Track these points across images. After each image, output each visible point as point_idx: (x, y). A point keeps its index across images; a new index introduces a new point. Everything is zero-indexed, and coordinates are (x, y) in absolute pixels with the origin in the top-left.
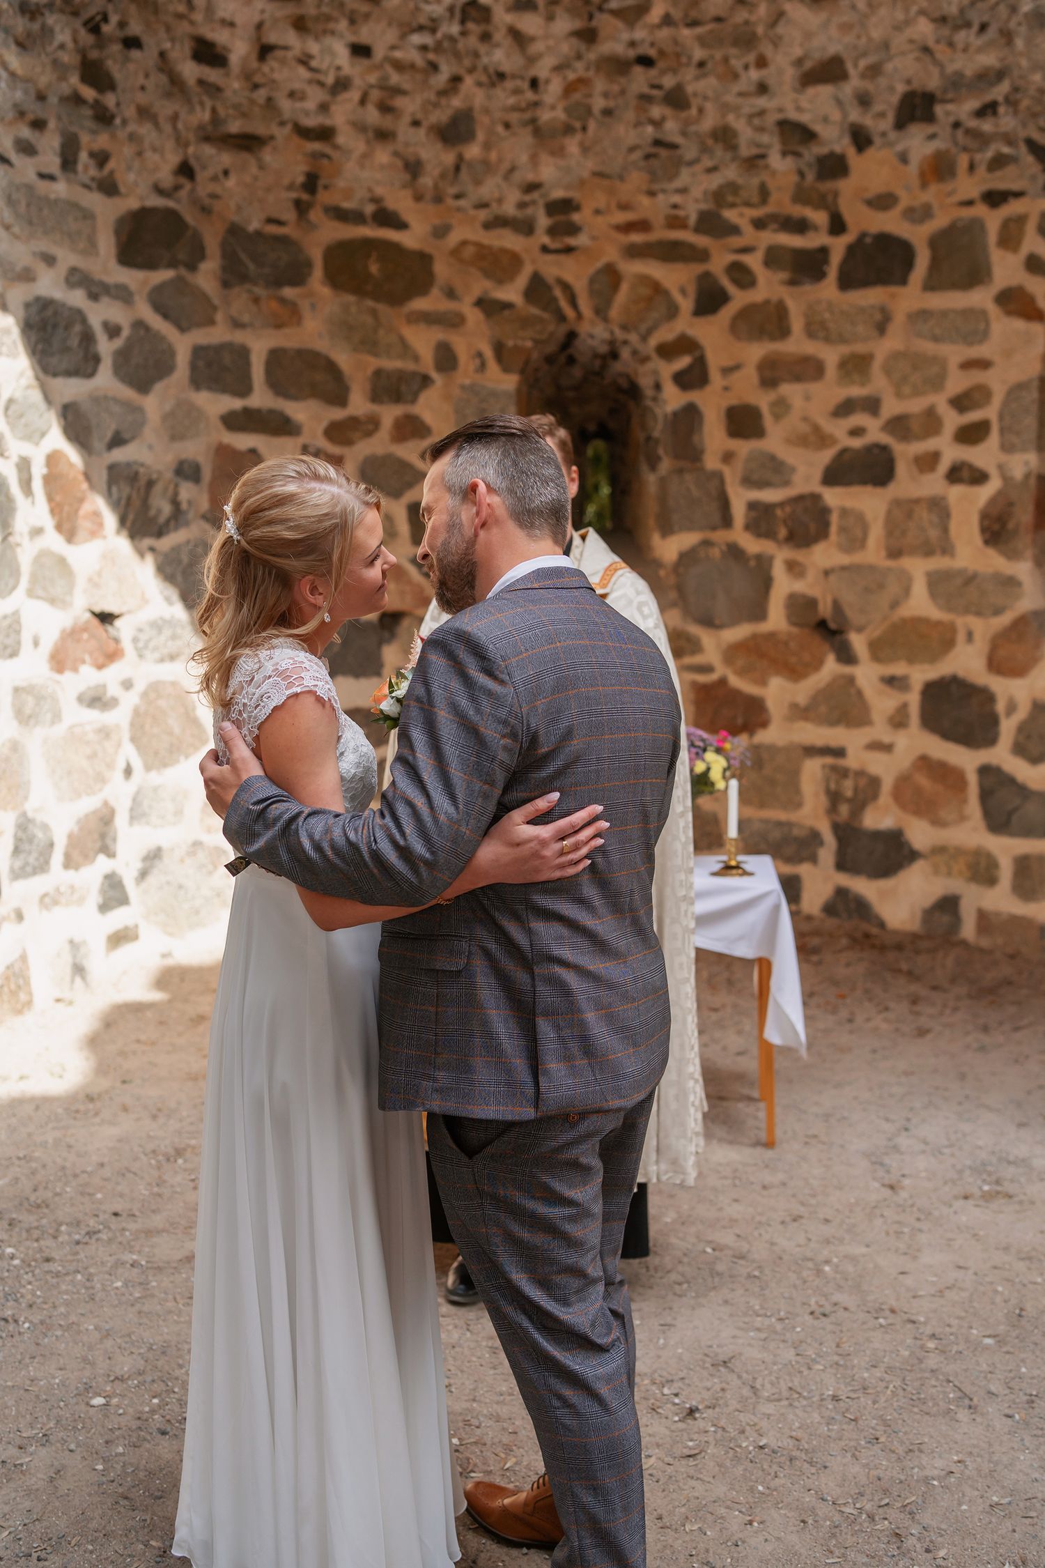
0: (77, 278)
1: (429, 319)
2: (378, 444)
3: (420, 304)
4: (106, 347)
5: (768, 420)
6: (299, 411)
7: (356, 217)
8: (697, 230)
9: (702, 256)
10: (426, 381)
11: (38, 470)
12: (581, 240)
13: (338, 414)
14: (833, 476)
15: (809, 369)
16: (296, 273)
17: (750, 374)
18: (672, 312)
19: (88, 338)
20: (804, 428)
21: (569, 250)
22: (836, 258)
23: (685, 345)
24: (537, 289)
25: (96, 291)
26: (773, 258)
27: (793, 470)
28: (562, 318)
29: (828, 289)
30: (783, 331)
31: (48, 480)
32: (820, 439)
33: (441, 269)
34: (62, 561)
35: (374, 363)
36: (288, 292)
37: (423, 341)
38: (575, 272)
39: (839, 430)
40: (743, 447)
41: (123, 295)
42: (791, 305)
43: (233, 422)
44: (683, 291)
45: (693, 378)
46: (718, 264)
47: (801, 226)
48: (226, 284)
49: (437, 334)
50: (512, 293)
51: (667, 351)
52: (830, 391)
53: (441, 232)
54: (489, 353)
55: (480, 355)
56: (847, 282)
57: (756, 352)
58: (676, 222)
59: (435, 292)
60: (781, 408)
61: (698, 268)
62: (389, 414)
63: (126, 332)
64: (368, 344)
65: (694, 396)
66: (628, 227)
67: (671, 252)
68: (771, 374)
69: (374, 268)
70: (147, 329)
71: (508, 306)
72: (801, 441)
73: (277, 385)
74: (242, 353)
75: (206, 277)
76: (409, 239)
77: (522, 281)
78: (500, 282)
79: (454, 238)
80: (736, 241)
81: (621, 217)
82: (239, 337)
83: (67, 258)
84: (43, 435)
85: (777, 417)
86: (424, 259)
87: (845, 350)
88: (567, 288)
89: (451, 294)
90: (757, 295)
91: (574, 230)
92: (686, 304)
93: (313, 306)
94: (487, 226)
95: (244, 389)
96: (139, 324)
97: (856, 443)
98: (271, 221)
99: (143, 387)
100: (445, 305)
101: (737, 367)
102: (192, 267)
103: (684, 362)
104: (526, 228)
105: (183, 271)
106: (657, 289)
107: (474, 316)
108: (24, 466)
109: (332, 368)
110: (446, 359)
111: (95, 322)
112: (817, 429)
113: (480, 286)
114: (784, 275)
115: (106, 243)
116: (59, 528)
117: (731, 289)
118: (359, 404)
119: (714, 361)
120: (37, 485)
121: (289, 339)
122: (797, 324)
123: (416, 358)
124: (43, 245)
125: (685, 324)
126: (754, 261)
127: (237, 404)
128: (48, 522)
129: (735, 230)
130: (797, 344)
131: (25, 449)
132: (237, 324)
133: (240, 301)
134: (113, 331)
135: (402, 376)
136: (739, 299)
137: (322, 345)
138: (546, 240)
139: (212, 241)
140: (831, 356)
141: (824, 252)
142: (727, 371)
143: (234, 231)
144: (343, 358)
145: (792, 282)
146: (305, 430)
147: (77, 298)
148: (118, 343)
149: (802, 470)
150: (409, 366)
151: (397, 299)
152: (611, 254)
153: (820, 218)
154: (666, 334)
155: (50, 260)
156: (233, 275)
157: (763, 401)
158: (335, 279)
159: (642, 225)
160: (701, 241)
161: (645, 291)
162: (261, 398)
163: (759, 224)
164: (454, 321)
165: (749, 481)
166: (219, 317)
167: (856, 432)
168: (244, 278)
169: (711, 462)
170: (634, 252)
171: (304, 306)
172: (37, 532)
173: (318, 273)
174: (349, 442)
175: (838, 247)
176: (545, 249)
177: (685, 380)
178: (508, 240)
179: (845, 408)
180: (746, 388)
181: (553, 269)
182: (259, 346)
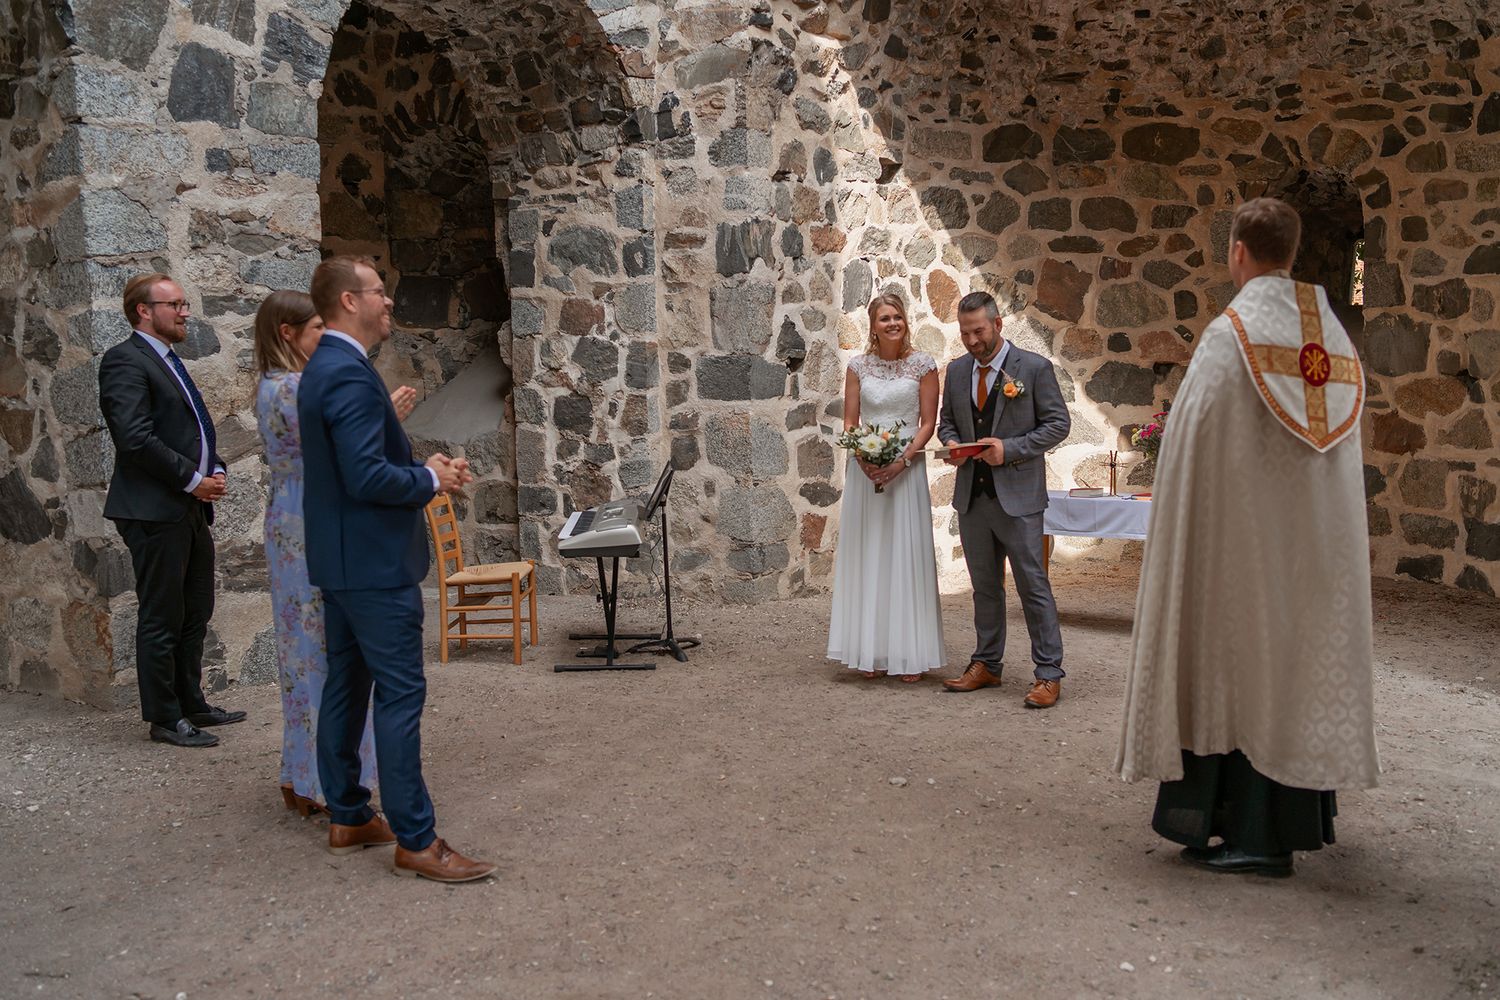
0: (955, 173)
1: (1194, 171)
2: (1157, 254)
3: (1189, 162)
4: (973, 210)
5: (1430, 227)
6: (1101, 236)
7: (1148, 112)
8: (1384, 98)
9: (1389, 114)
10: (1191, 211)
11: (924, 283)
12: (1303, 110)
13: (1128, 237)
14: (1470, 268)
15: (1458, 190)
16: (1104, 151)
17: (1420, 193)
18: (1368, 153)
19: (962, 205)
20: (1453, 232)
21: (1295, 117)
22: (1476, 112)
23: (1376, 176)
24: (1272, 146)
25: (968, 178)
26: (1436, 113)
27: (1446, 262)
28: (1290, 164)
29: (1471, 134)
30: (1441, 164)
31: (929, 287)
32: (1465, 241)
33: (1204, 139)
34: (938, 332)
35: (1155, 202)
36: (1098, 163)
37: (1190, 186)
38: (1300, 132)
39: (1476, 232)
40: (1413, 247)
41: (987, 178)
42: (1446, 144)
43: (1055, 246)
44: (1374, 140)
45: (1382, 199)
46: (1398, 120)
47: (1454, 90)
48: (1056, 163)
49: (1201, 180)
50: (1254, 150)
51: (1363, 181)
52: (1472, 205)
53: (1205, 114)
54: (1236, 191)
55: (1230, 192)
56: (1483, 128)
57: (1422, 179)
58: (1369, 92)
59: (1200, 153)
60: (1439, 218)
61: (1385, 123)
62: (1165, 235)
63: (986, 200)
64: (1152, 191)
65: (1380, 212)
66: (1335, 99)
67: (1367, 113)
68: (1433, 195)
69: (1158, 143)
70: (1002, 195)
71: (1252, 158)
72: (1451, 242)
73: (1087, 221)
74: (1066, 203)
75: (1042, 161)
76: (1182, 122)
77: (1261, 141)
78: (1245, 144)
79: (1214, 118)
80: (1411, 103)
81: (1330, 93)
82: (1063, 194)
83: (951, 163)
84: (929, 262)
85: (1436, 225)
86: (1193, 133)
87: (1481, 176)
88: (1292, 142)
89: (1211, 154)
90: (1424, 140)
91: (1297, 104)
92: (1377, 149)
93: (1114, 170)
94: (1236, 108)
95: (1065, 224)
96: (997, 194)
97: (1488, 242)
98: (1086, 121)
99: (997, 230)
100: (1206, 161)
101: (1410, 191)
102: (1034, 156)
103: (1375, 188)
104: (1265, 106)
105: (1027, 159)
106: (1357, 138)
107: (1227, 167)
108: (916, 280)
109: (1126, 208)
110: (1206, 196)
111: (967, 196)
112: (1462, 232)
113: (1231, 146)
114: (1443, 125)
115: (977, 150)
116: (936, 313)
117: (1408, 136)
118: (1143, 229)
119: (1395, 187)
120: (923, 291)
121: (1096, 192)
122: (1451, 159)
123: (1186, 197)
124: (937, 158)
125: (1375, 162)
126: (1423, 116)
127: (1060, 235)
128: (930, 311)
129: (1410, 96)
130: (1451, 173)
131: (918, 271)
132: (1062, 187)
133: (1065, 173)
134: (978, 200)
135: (1175, 209)
136: (1413, 142)
137: (1119, 194)
138: (1278, 112)
139: (1048, 142)
140: (1472, 181)
141: (1470, 106)
142: (1403, 194)
143: (1063, 130)
144: (1134, 201)
145: (1448, 130)
146: (1105, 248)
147: (957, 184)
148: (982, 206)
149: (1451, 262)
150: (1182, 203)
151: (1172, 161)
152: (1324, 118)
153: (1465, 84)
154: (1362, 170)
155: (939, 166)
156: (1060, 157)
157: (1427, 214)
158: (1129, 152)
159: (1347, 97)
160: (1389, 104)
161: (1349, 141)
162: (1077, 230)
163: (1425, 90)
164: (1214, 171)
165: (1415, 271)
166: (1049, 184)
167: (1487, 234)
168: (1068, 158)
169: (1391, 258)
170: (1341, 115)
171: (1108, 171)
172: (922, 316)
173: (1119, 149)
174: (1137, 254)
175: (1479, 102)
176: (1278, 118)
177: (1374, 202)
178: (1253, 115)
179: (1481, 218)
180: (1416, 206)
181: (1282, 131)
182: (1076, 199)
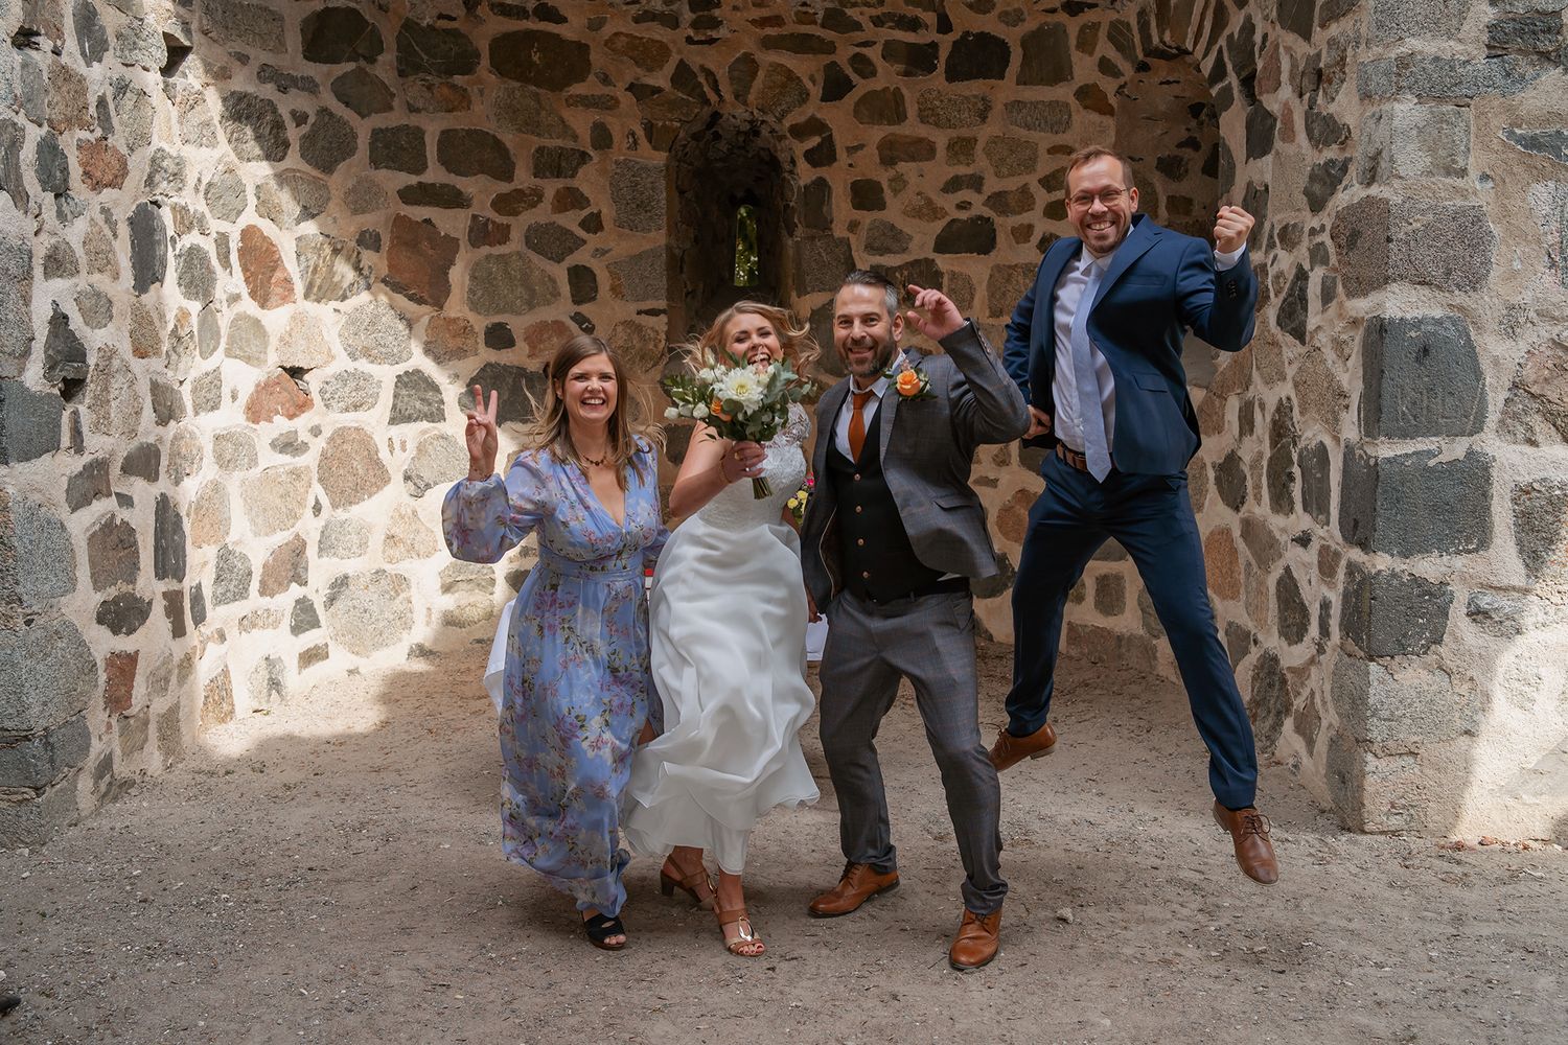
0: (266, 74)
1: (587, 102)
2: (542, 214)
3: (578, 89)
4: (293, 133)
5: (888, 193)
6: (469, 185)
7: (520, 13)
8: (823, 26)
9: (830, 48)
10: (584, 157)
11: (235, 244)
12: (723, 32)
13: (505, 187)
14: (943, 245)
15: (922, 150)
16: (465, 62)
17: (872, 151)
18: (804, 97)
19: (278, 126)
20: (919, 202)
21: (711, 41)
22: (944, 54)
23: (815, 126)
24: (683, 75)
25: (285, 83)
26: (890, 51)
27: (911, 238)
28: (707, 102)
29: (937, 80)
30: (901, 117)
31: (242, 252)
32: (934, 212)
33: (597, 57)
34: (257, 323)
35: (537, 142)
36: (458, 79)
37: (581, 122)
38: (717, 61)
39: (948, 202)
40: (867, 218)
41: (309, 86)
42: (905, 91)
43: (408, 196)
44: (813, 79)
45: (823, 155)
46: (843, 55)
47: (914, 25)
48: (402, 74)
49: (595, 116)
50: (661, 79)
51: (799, 132)
52: (941, 169)
53: (595, 25)
54: (640, 133)
55: (633, 134)
56: (953, 75)
57: (877, 133)
58: (805, 18)
59: (591, 77)
60: (899, 183)
61: (826, 59)
62: (551, 187)
63: (312, 120)
64: (531, 125)
65: (823, 172)
66: (763, 22)
67: (802, 44)
68: (891, 153)
69: (536, 58)
70: (331, 115)
71: (659, 90)
72: (917, 213)
73: (447, 162)
74: (418, 134)
75: (384, 67)
76: (566, 32)
77: (670, 67)
78: (650, 70)
79: (608, 30)
80: (859, 36)
81: (757, 14)
82: (414, 120)
83: (260, 56)
84: (239, 213)
85: (896, 192)
86: (582, 49)
87: (953, 133)
88: (709, 74)
89: (606, 80)
90: (877, 84)
91: (716, 24)
92: (816, 91)
93: (481, 92)
94: (637, 20)
95: (419, 167)
96: (324, 111)
97: (963, 215)
98: (441, 16)
99: (328, 169)
100: (601, 90)
101: (861, 147)
102: (372, 60)
103: (815, 141)
104: (673, 22)
105: (362, 63)
106: (790, 75)
107: (627, 100)
108: (222, 241)
109: (498, 145)
110: (602, 138)
111: (284, 113)
112: (929, 202)
113: (631, 72)
114: (900, 67)
115: (294, 41)
116: (253, 294)
117: (854, 77)
118: (523, 178)
119: (841, 141)
120: (234, 257)
121: (459, 121)
122: (912, 110)
123: (575, 137)
124: (238, 46)
125: (814, 108)
126: (874, 54)
127: (413, 180)
128: (244, 291)
129: (858, 26)
130: (911, 128)
131: (224, 226)
132: (412, 109)
133: (414, 89)
134: (300, 118)
135: (561, 153)
136: (862, 87)
137: (490, 127)
138: (691, 32)
139: (389, 38)
140: (941, 139)
141: (934, 46)
142: (851, 150)
143: (409, 26)
144: (508, 138)
145: (907, 74)
146: (475, 202)
147: (268, 91)
148: (305, 129)
149: (917, 239)
150: (570, 144)
151: (557, 86)
152: (749, 45)
153: (930, 18)
154: (797, 117)
155: (243, 59)
156: (407, 66)
157: (883, 177)
158: (498, 67)
159: (776, 20)
160: (828, 35)
161: (779, 79)
162: (434, 174)
163: (878, 22)
164: (609, 104)
165: (870, 248)
166: (396, 103)
167: (963, 206)
168: (418, 68)
169: (839, 231)
170: (768, 44)
171: (473, 91)
172: (234, 298)
173: (485, 61)
174: (515, 213)
175: (946, 43)
176: (689, 40)
177: (814, 158)
178: (657, 32)
179: (953, 185)
180: (868, 165)
181: (696, 58)
182: (433, 128)
